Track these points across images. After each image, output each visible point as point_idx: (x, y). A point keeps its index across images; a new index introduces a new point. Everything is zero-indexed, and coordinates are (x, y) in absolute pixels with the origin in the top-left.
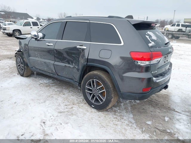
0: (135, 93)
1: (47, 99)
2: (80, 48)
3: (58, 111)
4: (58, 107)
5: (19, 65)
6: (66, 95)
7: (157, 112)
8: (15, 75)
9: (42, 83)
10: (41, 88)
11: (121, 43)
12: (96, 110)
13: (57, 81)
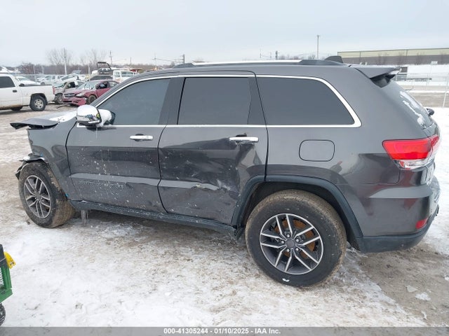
0: (398, 235)
1: (156, 280)
2: (238, 142)
3: (206, 307)
4: (197, 296)
5: (33, 199)
6: (196, 261)
7: (421, 269)
8: (20, 228)
9: (111, 239)
10: (118, 251)
11: (352, 122)
12: (292, 288)
13: (146, 227)
